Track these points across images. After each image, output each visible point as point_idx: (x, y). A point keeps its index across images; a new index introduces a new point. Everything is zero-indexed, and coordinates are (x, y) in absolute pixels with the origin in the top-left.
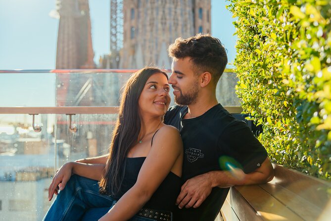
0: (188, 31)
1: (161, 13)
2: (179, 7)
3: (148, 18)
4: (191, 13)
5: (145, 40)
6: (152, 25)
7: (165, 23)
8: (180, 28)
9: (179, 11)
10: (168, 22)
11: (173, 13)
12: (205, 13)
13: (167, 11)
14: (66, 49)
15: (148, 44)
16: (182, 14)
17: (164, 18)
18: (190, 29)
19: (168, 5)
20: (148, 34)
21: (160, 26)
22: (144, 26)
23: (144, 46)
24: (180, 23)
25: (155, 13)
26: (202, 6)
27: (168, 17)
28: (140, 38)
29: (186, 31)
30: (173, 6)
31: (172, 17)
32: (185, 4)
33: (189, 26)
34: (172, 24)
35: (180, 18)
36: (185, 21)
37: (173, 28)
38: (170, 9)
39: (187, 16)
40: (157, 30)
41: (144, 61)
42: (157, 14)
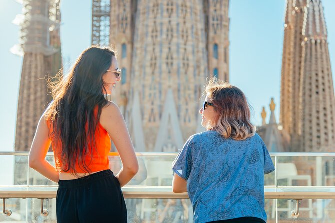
0: (202, 74)
1: (166, 50)
2: (190, 43)
3: (148, 58)
4: (205, 50)
5: (144, 86)
6: (153, 66)
7: (172, 64)
8: (191, 70)
9: (189, 49)
10: (175, 62)
11: (182, 51)
12: (221, 50)
13: (174, 48)
14: (32, 97)
15: (147, 92)
16: (193, 53)
17: (170, 57)
18: (205, 72)
19: (175, 40)
20: (149, 79)
21: (164, 67)
22: (142, 67)
23: (142, 95)
24: (192, 64)
25: (157, 50)
26: (217, 42)
27: (175, 56)
28: (136, 84)
29: (199, 75)
30: (181, 42)
31: (181, 57)
32: (197, 39)
33: (202, 68)
34: (181, 65)
35: (191, 57)
36: (198, 61)
37: (182, 71)
38: (178, 45)
39: (201, 55)
40: (161, 73)
41: (142, 115)
42: (161, 52)
